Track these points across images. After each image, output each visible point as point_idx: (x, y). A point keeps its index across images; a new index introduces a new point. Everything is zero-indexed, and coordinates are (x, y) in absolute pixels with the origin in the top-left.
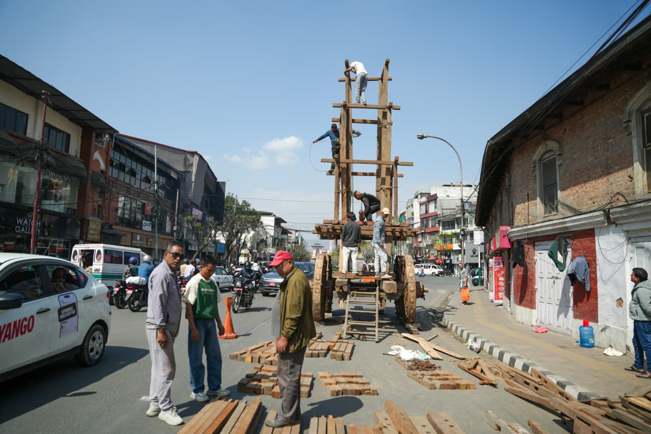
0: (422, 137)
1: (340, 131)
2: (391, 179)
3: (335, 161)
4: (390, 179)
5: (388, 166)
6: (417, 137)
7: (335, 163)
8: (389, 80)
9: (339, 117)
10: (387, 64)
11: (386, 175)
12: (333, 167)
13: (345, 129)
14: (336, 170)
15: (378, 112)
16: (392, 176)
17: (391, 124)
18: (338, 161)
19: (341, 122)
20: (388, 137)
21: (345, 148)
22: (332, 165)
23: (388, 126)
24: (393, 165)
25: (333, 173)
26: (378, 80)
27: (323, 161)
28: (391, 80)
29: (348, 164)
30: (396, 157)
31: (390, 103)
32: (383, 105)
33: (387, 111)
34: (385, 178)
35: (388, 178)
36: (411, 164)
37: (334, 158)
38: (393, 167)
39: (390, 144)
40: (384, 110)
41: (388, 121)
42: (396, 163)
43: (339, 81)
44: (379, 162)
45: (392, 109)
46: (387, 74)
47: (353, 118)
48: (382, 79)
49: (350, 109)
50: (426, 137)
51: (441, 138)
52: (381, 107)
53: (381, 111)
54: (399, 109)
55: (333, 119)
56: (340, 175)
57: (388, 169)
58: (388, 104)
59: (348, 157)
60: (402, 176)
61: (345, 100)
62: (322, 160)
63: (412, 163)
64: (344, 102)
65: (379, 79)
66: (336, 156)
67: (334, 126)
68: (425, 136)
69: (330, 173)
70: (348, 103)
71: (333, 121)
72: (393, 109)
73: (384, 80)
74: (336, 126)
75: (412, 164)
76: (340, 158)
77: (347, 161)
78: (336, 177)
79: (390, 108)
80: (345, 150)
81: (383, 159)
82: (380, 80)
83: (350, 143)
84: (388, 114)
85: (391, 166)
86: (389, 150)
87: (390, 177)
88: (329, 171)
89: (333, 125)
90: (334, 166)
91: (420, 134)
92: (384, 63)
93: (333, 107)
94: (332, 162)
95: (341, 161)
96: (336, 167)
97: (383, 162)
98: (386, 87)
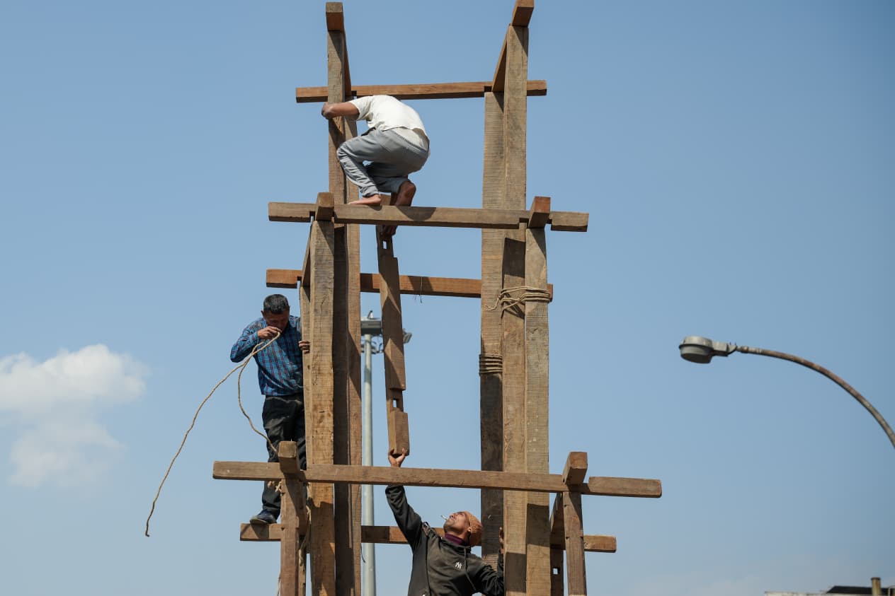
0: (703, 354)
1: (304, 329)
2: (556, 561)
3: (280, 475)
4: (546, 562)
5: (538, 499)
6: (678, 352)
7: (282, 487)
8: (530, 93)
9: (300, 266)
10: (522, 20)
11: (529, 540)
12: (272, 505)
13: (327, 323)
14: (288, 517)
15: (484, 242)
16: (557, 550)
17: (545, 297)
18: (295, 473)
19: (307, 286)
20: (532, 357)
21: (328, 410)
22: (267, 491)
23: (529, 308)
24: (559, 493)
25: (273, 530)
26: (480, 95)
27: (227, 472)
28: (543, 92)
29: (342, 489)
30: (574, 456)
31: (538, 200)
32: (504, 208)
33: (528, 236)
34: (524, 557)
35: (539, 558)
36: (649, 490)
37: (274, 458)
38: (559, 501)
39: (541, 389)
40: (512, 234)
41: (532, 280)
42: (576, 484)
43: (300, 100)
44: (492, 478)
45: (548, 227)
46: (524, 64)
47: (363, 271)
48: (498, 89)
49: (351, 228)
50: (725, 354)
51: (803, 357)
52: (494, 219)
53: (499, 236)
54: (583, 229)
55: (270, 273)
56: (305, 538)
57: (536, 513)
58: (529, 206)
59: (341, 453)
60: (607, 546)
61: (326, 189)
62: (219, 466)
63: (656, 483)
64: (322, 196)
65: (488, 89)
66: (286, 448)
67: (275, 302)
68: (718, 346)
69: (259, 529)
70: (338, 200)
71: (269, 285)
72: (553, 228)
73: (507, 95)
74: (285, 306)
75: (651, 489)
76: (303, 455)
77: (340, 473)
78: (285, 550)
79: (539, 222)
80: (329, 422)
81: (513, 465)
82: (489, 94)
83: (351, 385)
84: (532, 250)
85: (553, 497)
86: (541, 422)
87: (547, 550)
88: (254, 523)
89: (269, 299)
90: (278, 499)
91: (695, 340)
92: (510, 18)
93: (272, 218)
94: (267, 480)
95: (308, 474)
96: (286, 503)
97: (513, 476)
98: (517, 127)
